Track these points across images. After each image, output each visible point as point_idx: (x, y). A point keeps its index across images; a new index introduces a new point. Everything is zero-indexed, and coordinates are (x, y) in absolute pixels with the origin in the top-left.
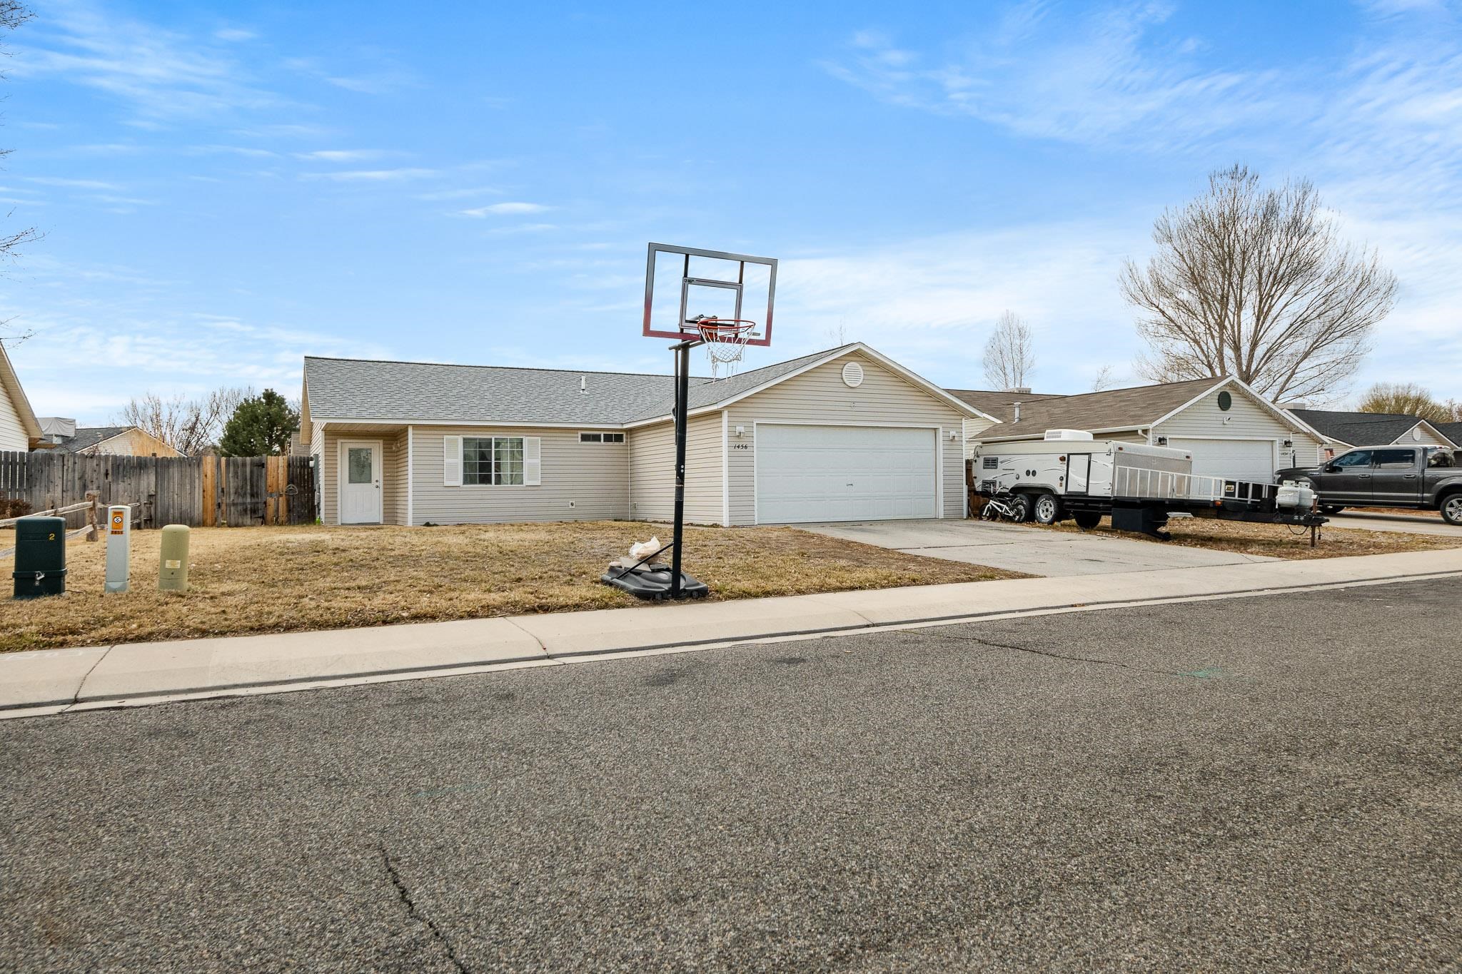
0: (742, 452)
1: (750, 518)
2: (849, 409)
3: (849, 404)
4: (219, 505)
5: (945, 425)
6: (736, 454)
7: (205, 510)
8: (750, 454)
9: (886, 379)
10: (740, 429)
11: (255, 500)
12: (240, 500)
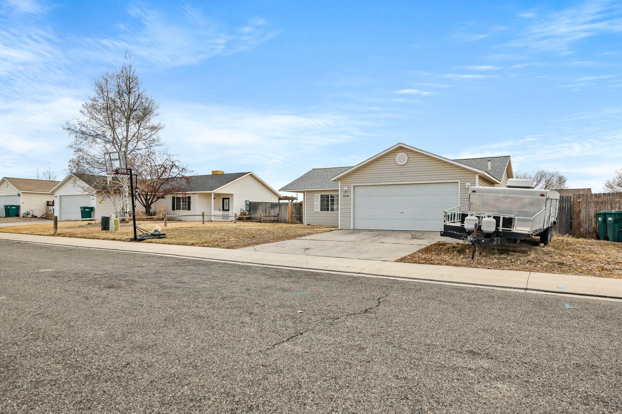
0: (347, 198)
1: (349, 226)
2: (400, 176)
3: (399, 173)
4: (292, 217)
5: (462, 180)
6: (343, 199)
7: (289, 219)
8: (350, 199)
9: (422, 158)
10: (346, 188)
11: (300, 216)
12: (296, 216)
